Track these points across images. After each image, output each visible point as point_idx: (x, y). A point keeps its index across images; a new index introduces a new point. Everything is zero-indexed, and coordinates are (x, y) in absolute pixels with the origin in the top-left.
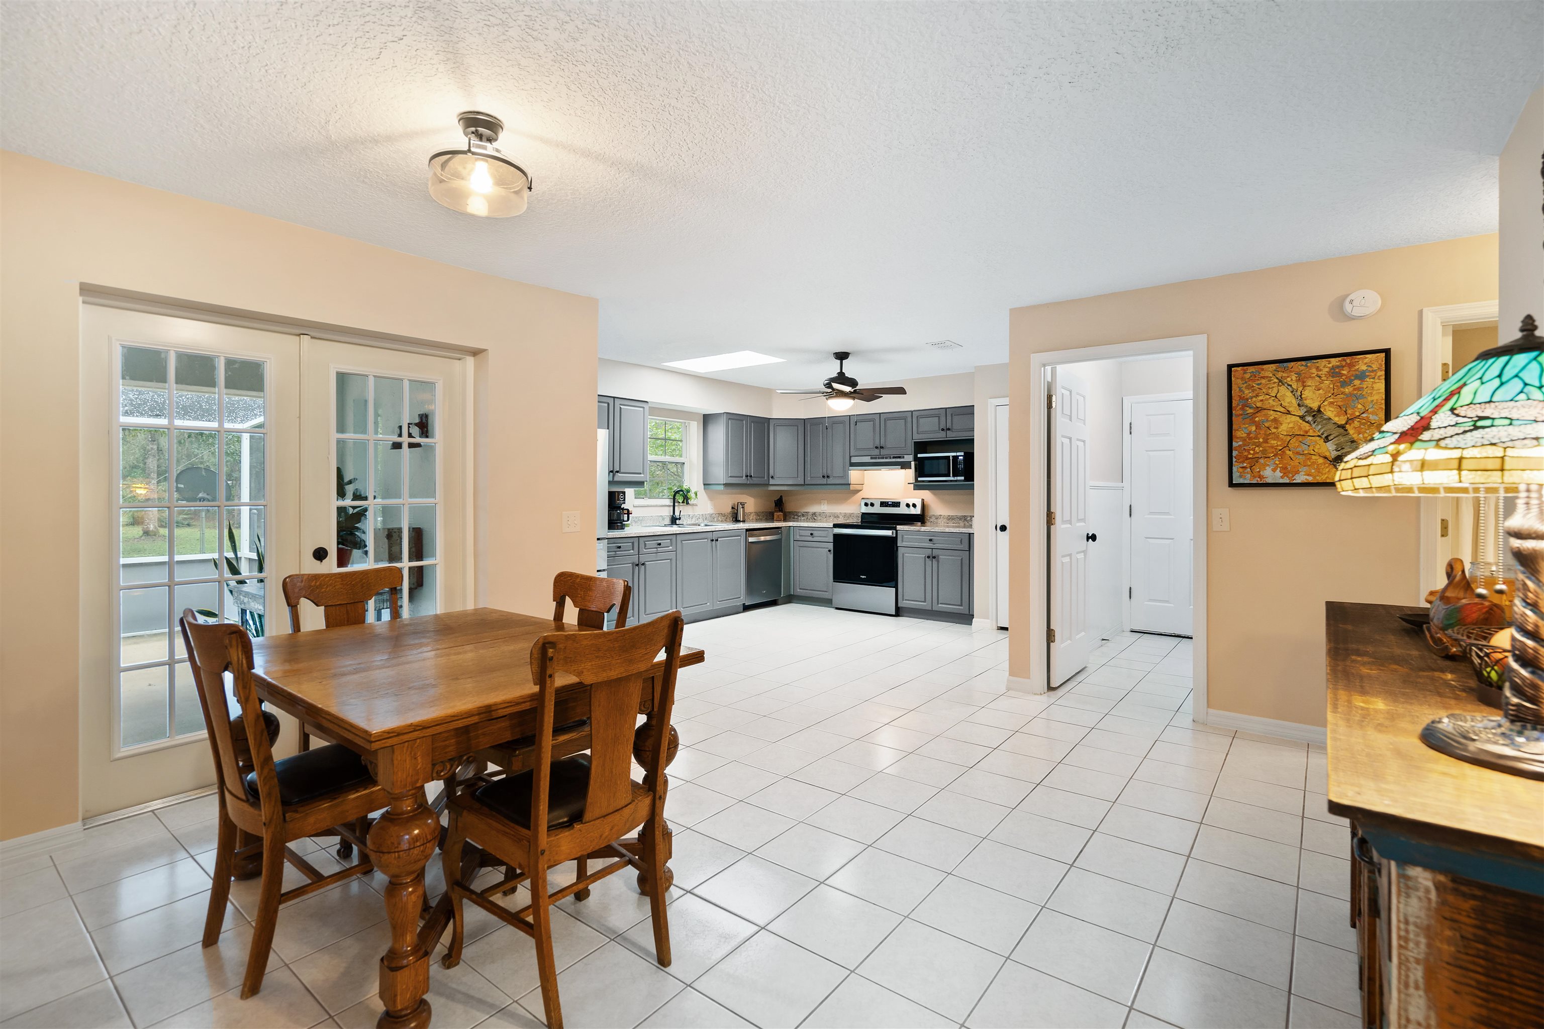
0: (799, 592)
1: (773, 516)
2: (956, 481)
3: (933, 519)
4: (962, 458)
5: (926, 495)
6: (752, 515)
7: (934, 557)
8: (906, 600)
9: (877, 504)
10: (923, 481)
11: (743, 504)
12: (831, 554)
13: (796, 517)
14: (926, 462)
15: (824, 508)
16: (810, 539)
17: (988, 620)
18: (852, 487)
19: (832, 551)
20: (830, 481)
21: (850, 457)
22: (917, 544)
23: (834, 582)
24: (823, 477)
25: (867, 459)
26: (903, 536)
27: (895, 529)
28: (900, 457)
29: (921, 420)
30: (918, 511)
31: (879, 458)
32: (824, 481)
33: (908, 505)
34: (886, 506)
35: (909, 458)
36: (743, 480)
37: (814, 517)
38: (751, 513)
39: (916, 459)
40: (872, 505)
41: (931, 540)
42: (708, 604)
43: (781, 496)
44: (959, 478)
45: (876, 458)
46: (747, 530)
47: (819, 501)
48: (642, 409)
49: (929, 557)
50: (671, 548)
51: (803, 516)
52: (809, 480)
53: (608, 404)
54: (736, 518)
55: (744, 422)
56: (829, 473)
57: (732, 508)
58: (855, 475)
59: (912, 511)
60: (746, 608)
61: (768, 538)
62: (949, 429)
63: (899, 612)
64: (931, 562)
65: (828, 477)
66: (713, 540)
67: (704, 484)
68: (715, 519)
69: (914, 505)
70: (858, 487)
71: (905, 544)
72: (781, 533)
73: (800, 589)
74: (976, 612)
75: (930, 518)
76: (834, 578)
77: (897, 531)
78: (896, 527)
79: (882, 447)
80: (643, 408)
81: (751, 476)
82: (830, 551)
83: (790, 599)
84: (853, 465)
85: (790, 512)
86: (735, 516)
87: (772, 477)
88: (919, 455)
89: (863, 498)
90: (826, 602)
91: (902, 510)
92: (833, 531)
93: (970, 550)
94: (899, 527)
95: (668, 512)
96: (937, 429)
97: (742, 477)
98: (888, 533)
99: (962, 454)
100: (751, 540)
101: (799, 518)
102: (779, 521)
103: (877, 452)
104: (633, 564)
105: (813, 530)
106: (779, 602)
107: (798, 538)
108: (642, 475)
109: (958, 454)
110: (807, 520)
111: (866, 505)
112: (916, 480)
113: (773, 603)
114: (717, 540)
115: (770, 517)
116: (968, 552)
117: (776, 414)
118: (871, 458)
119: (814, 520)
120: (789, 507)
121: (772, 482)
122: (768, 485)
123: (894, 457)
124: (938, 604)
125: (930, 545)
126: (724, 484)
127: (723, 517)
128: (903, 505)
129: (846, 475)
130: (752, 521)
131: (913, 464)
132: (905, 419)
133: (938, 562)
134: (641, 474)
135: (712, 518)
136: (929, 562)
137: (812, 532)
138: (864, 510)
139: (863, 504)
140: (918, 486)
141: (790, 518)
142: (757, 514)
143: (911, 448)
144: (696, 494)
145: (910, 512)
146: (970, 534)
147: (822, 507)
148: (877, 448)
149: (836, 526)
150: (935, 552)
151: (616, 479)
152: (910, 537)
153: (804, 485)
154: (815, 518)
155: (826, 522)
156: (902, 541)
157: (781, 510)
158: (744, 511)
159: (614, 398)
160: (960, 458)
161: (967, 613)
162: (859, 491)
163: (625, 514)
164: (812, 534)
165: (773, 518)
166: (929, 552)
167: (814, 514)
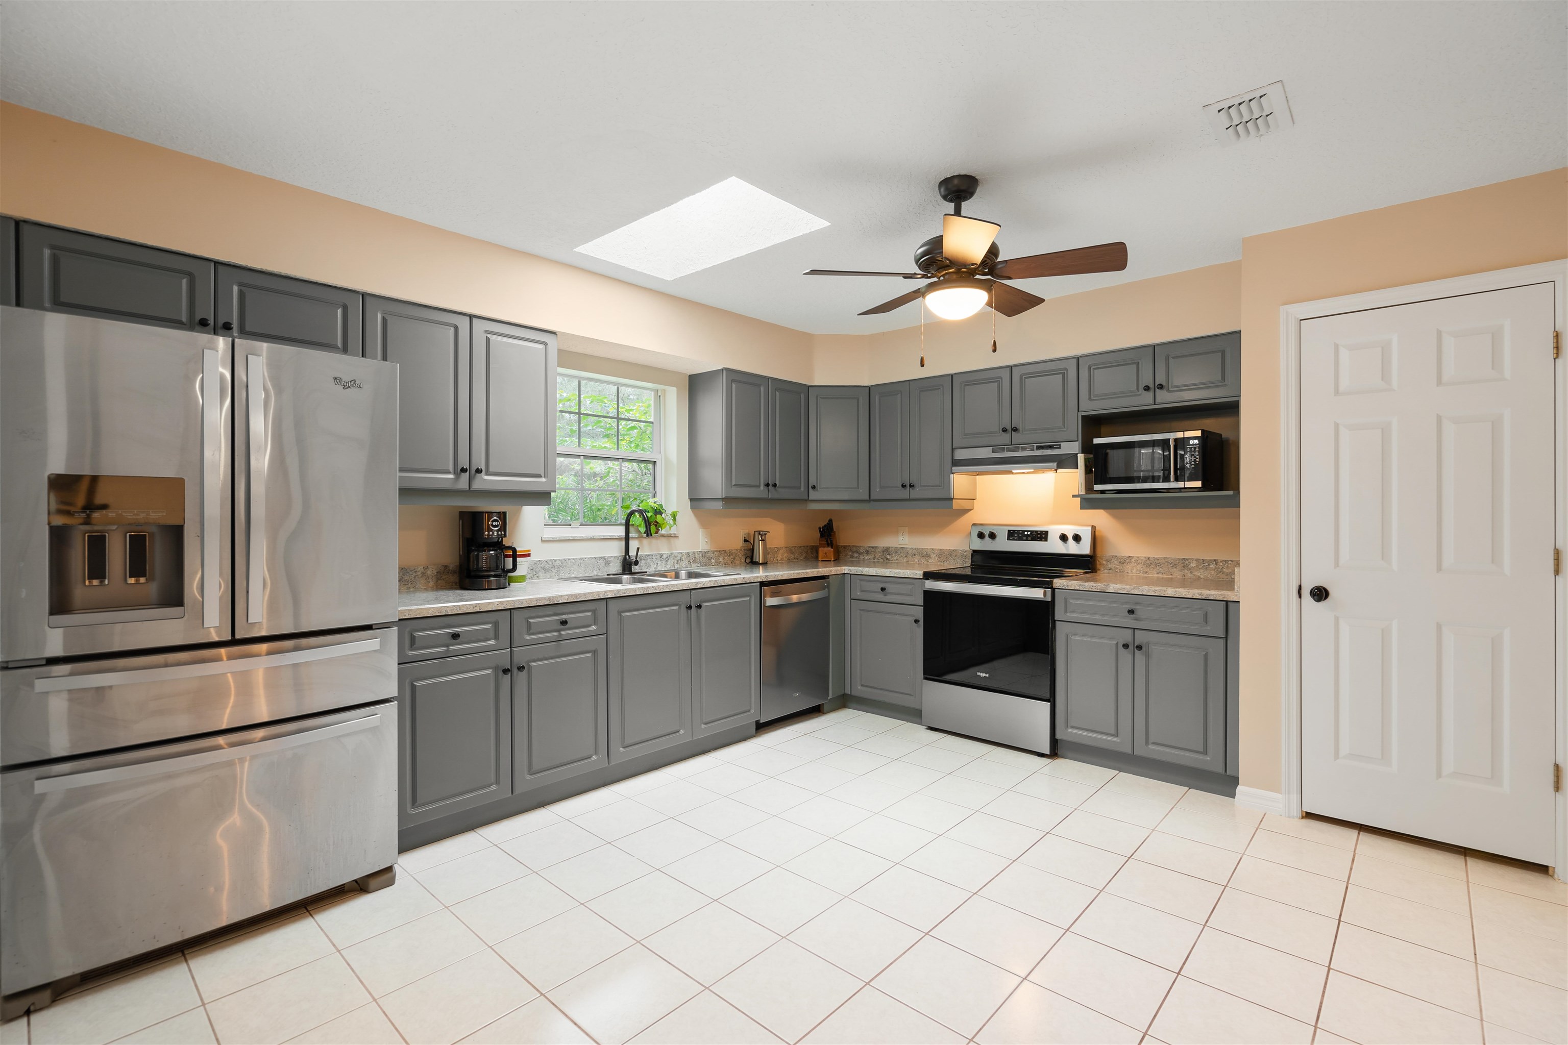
0: (859, 690)
1: (817, 552)
2: (1180, 490)
3: (1114, 564)
4: (1196, 442)
5: (1100, 518)
6: (781, 551)
7: (1139, 648)
8: (1073, 727)
9: (1002, 536)
10: (1103, 492)
11: (763, 534)
12: (919, 627)
13: (856, 555)
14: (1111, 452)
15: (904, 540)
16: (880, 597)
17: (1279, 796)
18: (956, 505)
19: (921, 622)
20: (916, 493)
21: (953, 450)
22: (1098, 617)
23: (926, 679)
24: (903, 486)
25: (985, 453)
26: (1066, 601)
27: (1049, 585)
28: (1051, 447)
29: (1099, 375)
30: (1084, 548)
31: (1009, 450)
32: (905, 493)
33: (1064, 538)
34: (1020, 539)
35: (1073, 447)
36: (761, 492)
37: (886, 556)
38: (779, 549)
39: (1087, 447)
40: (992, 536)
41: (1131, 612)
42: (682, 732)
43: (831, 521)
44: (1189, 484)
45: (1002, 451)
46: (763, 584)
47: (894, 529)
48: (541, 346)
49: (1126, 646)
50: (594, 628)
51: (868, 552)
52: (877, 493)
53: (456, 329)
54: (752, 557)
55: (762, 389)
56: (914, 480)
57: (745, 541)
58: (960, 482)
59: (1072, 548)
60: (762, 727)
61: (805, 597)
62: (1161, 387)
63: (1056, 750)
64: (1130, 657)
65: (911, 486)
66: (690, 607)
67: (691, 500)
68: (713, 561)
69: (1077, 538)
70: (965, 505)
71: (1071, 616)
72: (828, 587)
73: (862, 686)
74: (1243, 773)
75: (1108, 561)
76: (925, 673)
77: (1053, 590)
78: (1051, 582)
79: (1015, 430)
80: (545, 344)
81: (775, 485)
82: (916, 621)
83: (844, 701)
84: (956, 463)
85: (845, 547)
86: (750, 554)
87: (814, 487)
88: (1097, 441)
89: (974, 525)
90: (913, 714)
91: (1053, 546)
92: (923, 585)
93: (1226, 638)
94: (1057, 582)
95: (615, 551)
96: (1135, 388)
97: (759, 486)
98: (1037, 593)
99: (1198, 433)
100: (771, 601)
101: (862, 557)
102: (826, 561)
103: (1005, 438)
104: (496, 669)
105: (886, 582)
106: (826, 708)
107: (859, 594)
108: (543, 480)
109: (1188, 434)
110: (874, 564)
111: (981, 536)
112: (1089, 489)
113: (816, 711)
114: (699, 607)
115: (811, 555)
116: (1222, 642)
117: (821, 377)
118: (994, 451)
119: (886, 563)
120: (844, 537)
121: (813, 495)
122: (807, 500)
123: (1039, 448)
124: (1147, 743)
125: (1129, 621)
126: (723, 499)
127: (726, 558)
128: (1054, 537)
129: (946, 484)
130: (778, 564)
131: (1081, 458)
132: (1064, 373)
133: (1148, 656)
134: (539, 476)
135: (706, 558)
136: (1126, 656)
137: (884, 587)
138: (979, 545)
139: (975, 534)
140: (1088, 502)
141: (846, 555)
142: (790, 550)
143: (1075, 427)
144: (674, 516)
145: (1067, 549)
146: (1227, 602)
147: (901, 538)
148: (1005, 430)
149: (928, 576)
150: (1140, 638)
151: (476, 486)
152: (1083, 602)
153: (870, 500)
154: (889, 557)
155: (908, 566)
156: (1066, 611)
157: (830, 544)
158: (765, 546)
159: (471, 317)
160: (1191, 442)
161: (1221, 770)
162: (965, 511)
163: (508, 556)
164: (883, 589)
165: (817, 557)
166: (1127, 636)
167: (886, 550)
